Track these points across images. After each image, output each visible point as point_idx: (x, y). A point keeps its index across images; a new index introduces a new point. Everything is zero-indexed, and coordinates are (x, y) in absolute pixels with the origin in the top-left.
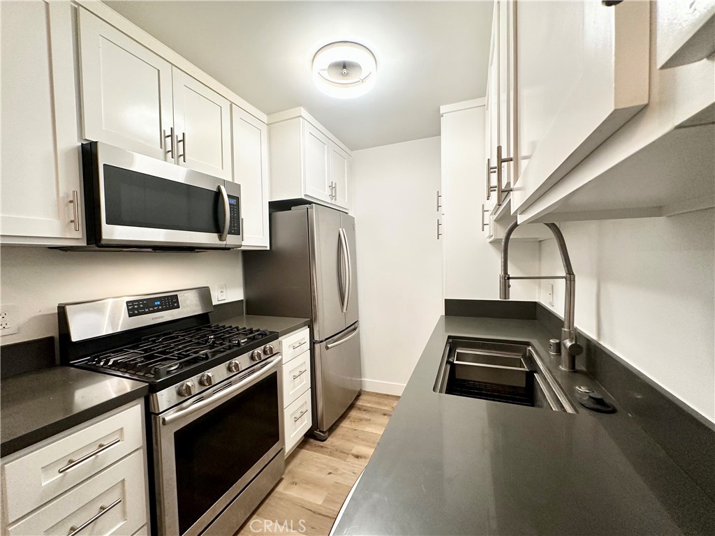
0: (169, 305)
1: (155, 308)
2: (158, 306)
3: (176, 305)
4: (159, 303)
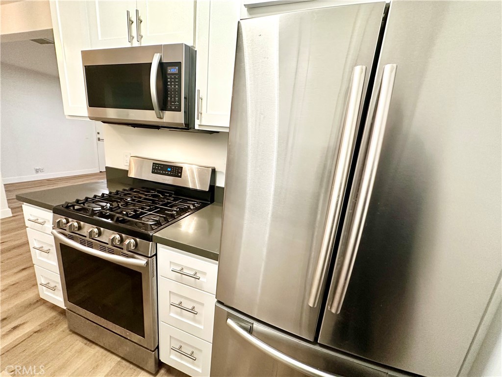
0: (175, 173)
1: (167, 172)
2: (169, 171)
3: (179, 174)
4: (170, 169)
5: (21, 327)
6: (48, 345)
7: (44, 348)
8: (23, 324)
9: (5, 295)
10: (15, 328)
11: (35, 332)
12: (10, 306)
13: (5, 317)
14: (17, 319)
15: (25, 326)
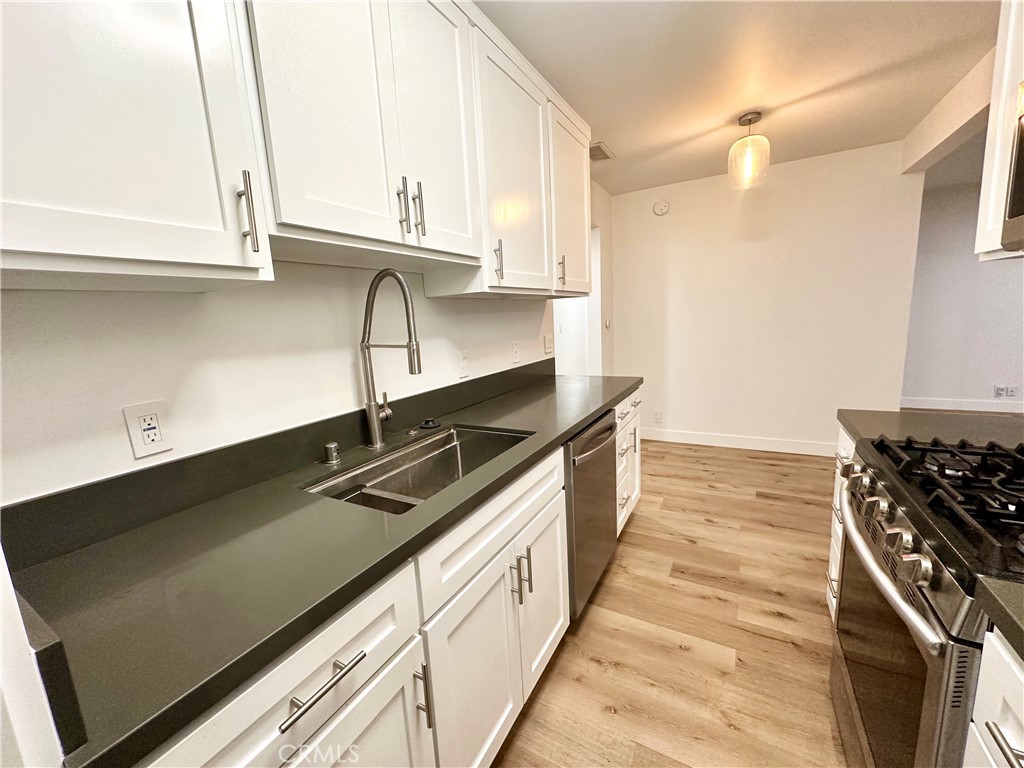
5: (786, 620)
6: (792, 675)
7: (783, 673)
8: (791, 619)
9: (802, 565)
10: (780, 615)
11: (793, 643)
12: (796, 585)
13: (782, 591)
14: (791, 606)
15: (791, 623)
